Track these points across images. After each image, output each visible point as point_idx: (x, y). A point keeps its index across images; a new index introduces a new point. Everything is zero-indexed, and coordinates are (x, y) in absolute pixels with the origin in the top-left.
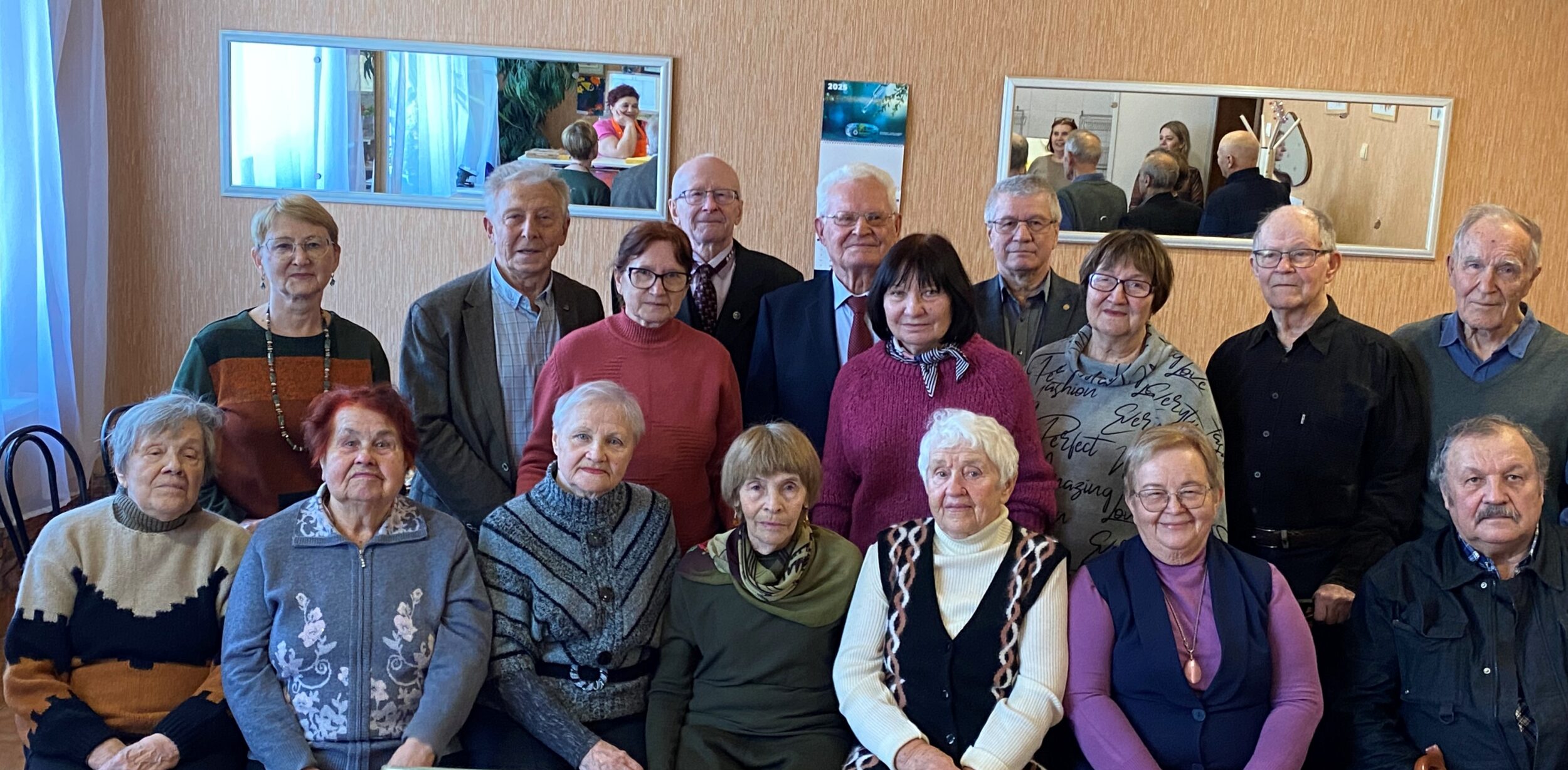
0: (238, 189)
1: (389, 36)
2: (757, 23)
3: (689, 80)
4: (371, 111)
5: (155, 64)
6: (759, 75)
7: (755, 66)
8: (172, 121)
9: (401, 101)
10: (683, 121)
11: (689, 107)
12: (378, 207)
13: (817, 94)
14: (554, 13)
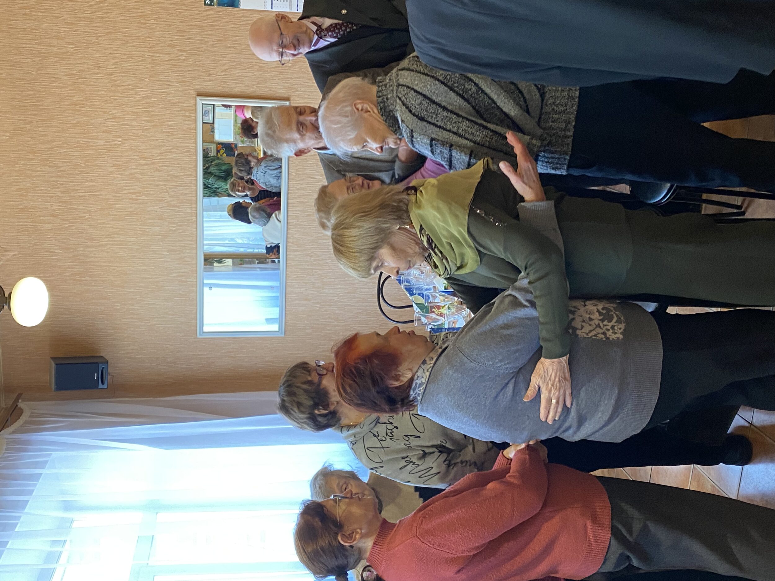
0: (280, 327)
1: (195, 252)
2: (174, 46)
3: (209, 87)
4: (242, 261)
5: (217, 369)
6: (204, 45)
7: (199, 48)
8: (247, 360)
9: (235, 245)
10: (232, 91)
11: (224, 87)
12: (288, 258)
13: (212, 10)
14: (176, 163)
